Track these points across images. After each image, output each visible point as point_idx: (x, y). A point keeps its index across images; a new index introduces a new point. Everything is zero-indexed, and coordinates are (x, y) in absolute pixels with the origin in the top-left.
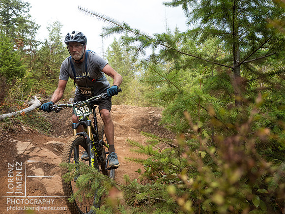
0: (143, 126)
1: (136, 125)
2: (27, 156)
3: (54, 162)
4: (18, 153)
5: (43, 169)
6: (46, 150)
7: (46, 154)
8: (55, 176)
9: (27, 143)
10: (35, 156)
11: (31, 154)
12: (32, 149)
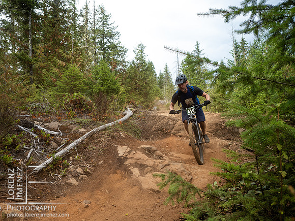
0: (217, 130)
1: (211, 130)
2: (126, 158)
3: (146, 163)
4: (119, 155)
5: (139, 169)
6: (140, 152)
7: (140, 156)
8: (148, 175)
9: (125, 147)
10: (131, 158)
11: (128, 156)
12: (129, 152)
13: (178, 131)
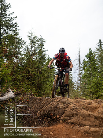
13: (70, 117)
